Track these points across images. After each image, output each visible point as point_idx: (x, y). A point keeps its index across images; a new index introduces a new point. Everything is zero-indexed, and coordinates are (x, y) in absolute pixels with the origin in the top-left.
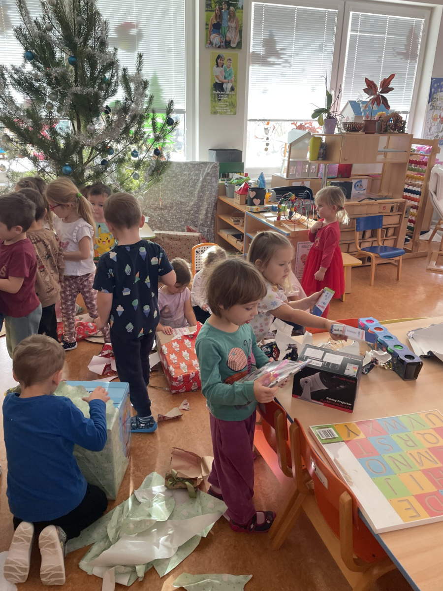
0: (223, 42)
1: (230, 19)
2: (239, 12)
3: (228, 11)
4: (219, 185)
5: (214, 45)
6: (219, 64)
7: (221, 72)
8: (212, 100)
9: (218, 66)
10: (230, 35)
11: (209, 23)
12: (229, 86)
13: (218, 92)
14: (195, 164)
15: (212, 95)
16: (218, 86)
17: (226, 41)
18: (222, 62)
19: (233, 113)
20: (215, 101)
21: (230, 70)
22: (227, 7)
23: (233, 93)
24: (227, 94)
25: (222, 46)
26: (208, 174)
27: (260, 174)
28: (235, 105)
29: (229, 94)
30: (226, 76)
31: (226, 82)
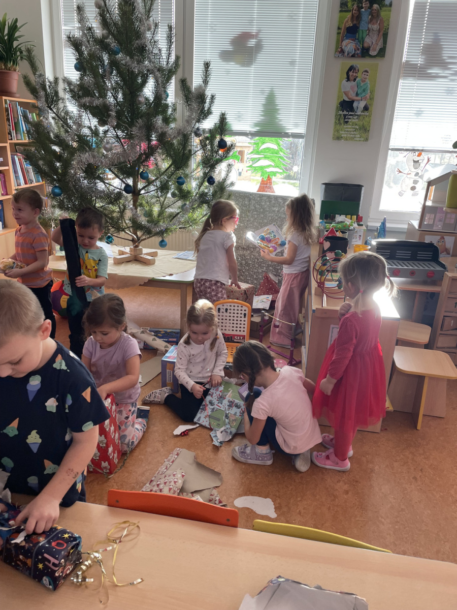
0: (358, 50)
1: (371, 20)
2: (385, 11)
3: (369, 10)
5: (346, 54)
6: (351, 77)
7: (352, 88)
8: (336, 122)
9: (348, 79)
10: (368, 41)
11: (343, 27)
12: (362, 104)
13: (345, 113)
15: (336, 115)
16: (347, 106)
17: (363, 48)
18: (355, 74)
19: (363, 139)
20: (341, 124)
21: (364, 85)
22: (368, 5)
23: (366, 113)
24: (358, 115)
25: (357, 54)
27: (383, 219)
28: (368, 129)
29: (360, 115)
30: (358, 92)
31: (357, 100)
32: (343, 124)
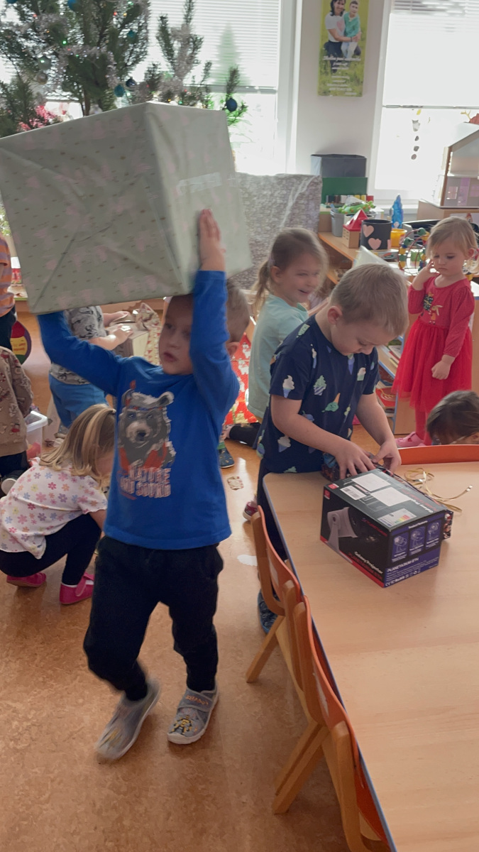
4: (321, 215)
6: (336, 10)
7: (339, 24)
8: (321, 72)
9: (333, 13)
13: (332, 58)
14: (282, 179)
15: (321, 62)
16: (334, 48)
18: (341, 6)
19: (355, 94)
20: (327, 73)
21: (354, 20)
24: (347, 61)
26: (302, 195)
27: (395, 199)
28: (361, 80)
29: (351, 61)
30: (347, 30)
31: (346, 42)
32: (330, 75)
